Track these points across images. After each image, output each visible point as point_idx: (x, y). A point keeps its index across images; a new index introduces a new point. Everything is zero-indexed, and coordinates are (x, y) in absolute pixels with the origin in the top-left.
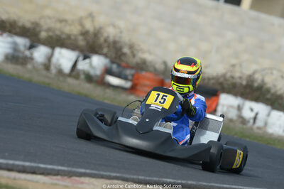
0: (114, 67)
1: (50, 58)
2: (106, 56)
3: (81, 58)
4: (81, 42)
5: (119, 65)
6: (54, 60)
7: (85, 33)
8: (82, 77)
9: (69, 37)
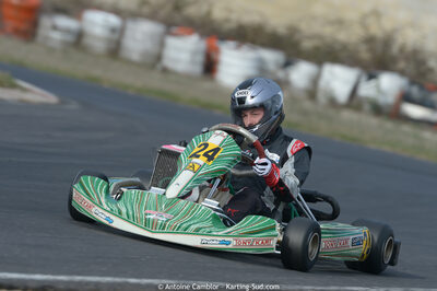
0: (415, 91)
1: (315, 80)
2: (402, 73)
3: (364, 78)
4: (365, 55)
5: (422, 87)
6: (322, 83)
7: (370, 40)
8: (367, 107)
9: (345, 47)
